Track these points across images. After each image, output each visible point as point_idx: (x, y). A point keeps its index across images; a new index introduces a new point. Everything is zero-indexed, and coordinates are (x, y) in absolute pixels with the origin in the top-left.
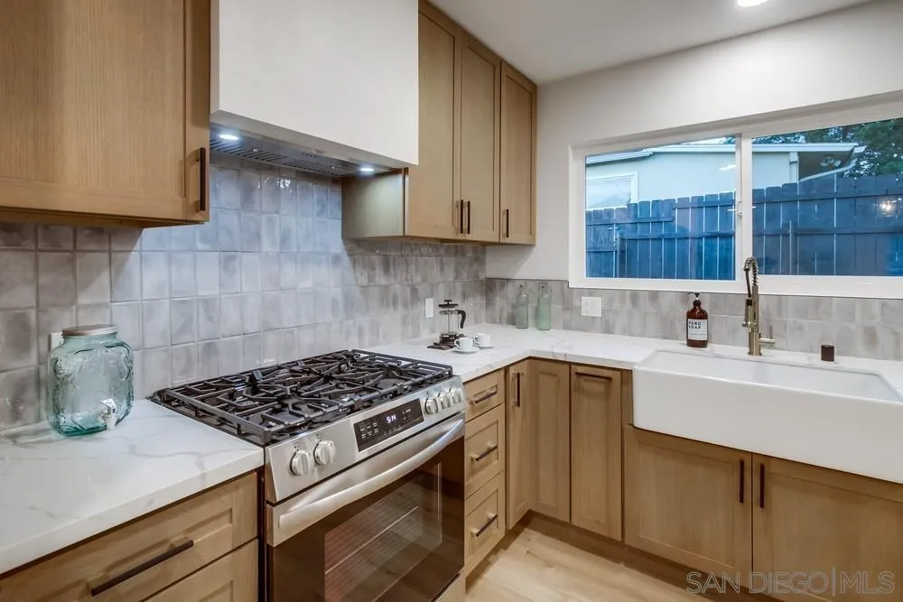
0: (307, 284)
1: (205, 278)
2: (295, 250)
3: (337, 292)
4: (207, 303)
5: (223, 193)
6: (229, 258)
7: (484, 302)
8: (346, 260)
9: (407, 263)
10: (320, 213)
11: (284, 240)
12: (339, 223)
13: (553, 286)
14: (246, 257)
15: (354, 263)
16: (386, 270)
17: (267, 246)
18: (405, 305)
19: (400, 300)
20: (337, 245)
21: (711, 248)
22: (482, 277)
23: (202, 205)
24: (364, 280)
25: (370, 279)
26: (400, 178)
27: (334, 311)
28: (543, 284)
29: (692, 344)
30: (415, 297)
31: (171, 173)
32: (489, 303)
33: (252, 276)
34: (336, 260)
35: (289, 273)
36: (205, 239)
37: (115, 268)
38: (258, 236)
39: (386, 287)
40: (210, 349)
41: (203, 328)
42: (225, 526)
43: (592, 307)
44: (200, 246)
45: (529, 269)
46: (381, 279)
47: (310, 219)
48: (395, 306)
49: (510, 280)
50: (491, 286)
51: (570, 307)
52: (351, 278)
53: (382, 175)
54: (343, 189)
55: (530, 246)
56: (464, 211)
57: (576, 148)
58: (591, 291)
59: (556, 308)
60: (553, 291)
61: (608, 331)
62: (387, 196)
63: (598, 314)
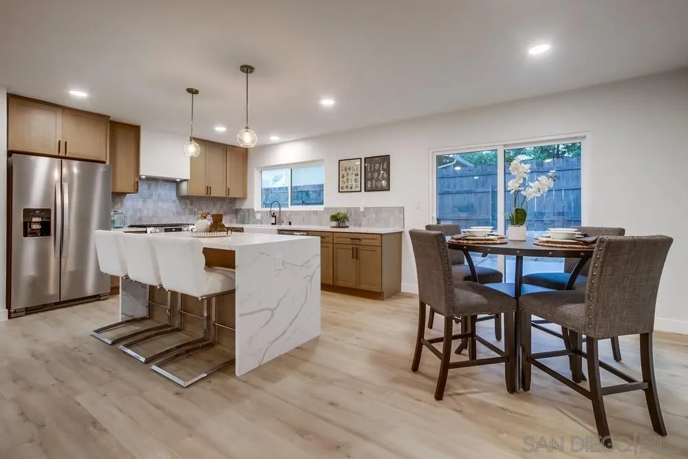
0: (166, 207)
1: (140, 204)
2: (162, 199)
3: (174, 209)
4: (140, 210)
5: (142, 186)
6: (145, 201)
7: (235, 216)
8: (177, 201)
9: (199, 202)
10: (170, 189)
11: (159, 196)
14: (149, 200)
16: (192, 204)
17: (155, 197)
20: (174, 197)
21: (298, 194)
22: (234, 208)
23: (137, 190)
24: (184, 207)
25: (186, 207)
26: (187, 182)
27: (174, 214)
28: (249, 210)
29: (273, 224)
31: (132, 185)
32: (237, 217)
33: (150, 204)
34: (174, 201)
35: (160, 204)
36: (139, 196)
37: (122, 202)
38: (152, 195)
39: (192, 209)
40: (140, 219)
41: (139, 215)
43: (258, 216)
44: (138, 198)
45: (246, 206)
46: (189, 206)
47: (167, 191)
48: (195, 214)
49: (241, 209)
50: (236, 212)
51: (254, 217)
52: (179, 206)
53: (182, 181)
54: (176, 183)
55: (244, 198)
56: (208, 189)
57: (258, 168)
58: (259, 212)
59: (251, 217)
60: (251, 212)
61: (262, 223)
62: (184, 186)
63: (260, 218)
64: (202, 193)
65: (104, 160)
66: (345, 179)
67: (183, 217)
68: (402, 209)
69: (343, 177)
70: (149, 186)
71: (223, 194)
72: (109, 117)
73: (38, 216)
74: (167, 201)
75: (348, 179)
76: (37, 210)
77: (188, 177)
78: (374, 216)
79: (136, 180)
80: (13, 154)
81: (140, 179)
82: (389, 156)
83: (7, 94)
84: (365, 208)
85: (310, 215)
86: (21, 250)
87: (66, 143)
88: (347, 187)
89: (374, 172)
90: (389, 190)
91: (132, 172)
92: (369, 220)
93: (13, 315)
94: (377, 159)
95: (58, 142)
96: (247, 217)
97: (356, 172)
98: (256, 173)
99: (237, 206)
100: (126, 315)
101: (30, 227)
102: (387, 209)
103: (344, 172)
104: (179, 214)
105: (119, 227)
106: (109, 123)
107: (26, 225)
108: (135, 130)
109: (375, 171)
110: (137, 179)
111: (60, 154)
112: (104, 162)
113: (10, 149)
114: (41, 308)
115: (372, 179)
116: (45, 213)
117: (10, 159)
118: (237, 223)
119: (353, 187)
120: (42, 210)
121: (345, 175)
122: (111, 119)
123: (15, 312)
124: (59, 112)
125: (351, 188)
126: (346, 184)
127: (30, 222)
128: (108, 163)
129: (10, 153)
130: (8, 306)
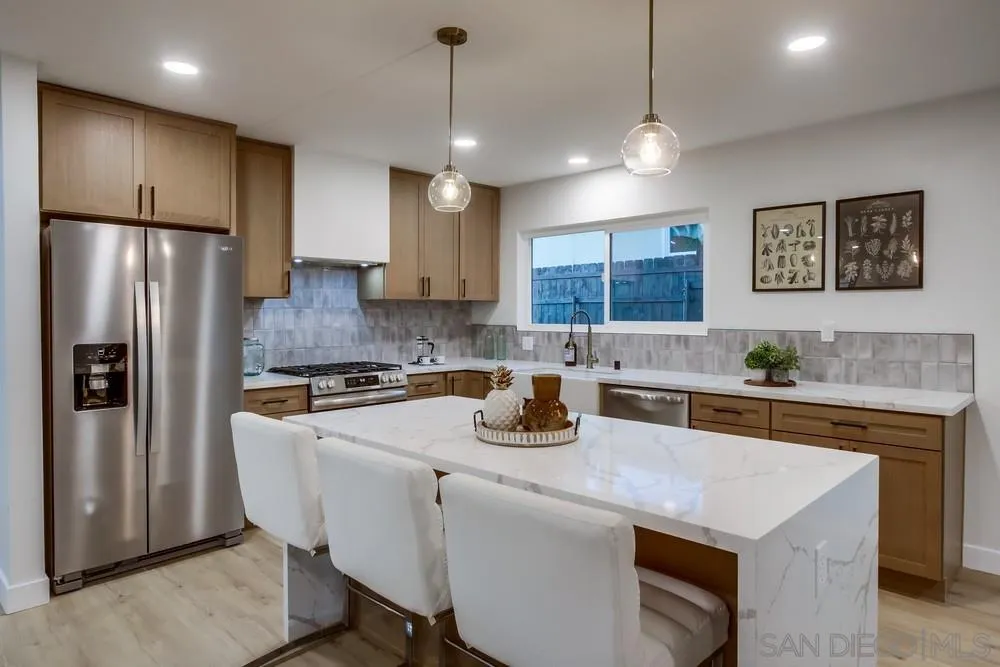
0: (337, 325)
1: (289, 321)
2: (330, 306)
3: (354, 329)
4: (290, 332)
5: (297, 282)
6: (298, 312)
7: (470, 342)
8: (360, 312)
9: (402, 313)
10: (344, 286)
11: (325, 302)
12: (356, 291)
13: (508, 330)
14: (307, 310)
15: (365, 313)
16: (387, 316)
17: (317, 304)
18: (401, 339)
19: (397, 336)
20: (355, 304)
22: (468, 323)
23: (289, 292)
24: (372, 324)
25: (376, 323)
26: (382, 269)
27: (353, 340)
28: (503, 329)
30: (408, 335)
31: (278, 281)
32: (474, 344)
33: (309, 320)
34: (354, 311)
35: (328, 319)
36: (288, 303)
38: (312, 300)
39: (388, 328)
40: (291, 353)
41: (288, 343)
42: (295, 401)
43: (528, 344)
44: (286, 305)
45: (496, 318)
46: (383, 322)
47: (339, 291)
48: (393, 340)
49: (485, 326)
50: (474, 331)
51: (517, 344)
52: (363, 322)
53: (372, 267)
54: (358, 272)
55: (493, 302)
56: (425, 283)
57: (523, 233)
58: (528, 333)
59: (510, 345)
60: (508, 333)
61: (536, 359)
62: (376, 278)
63: (531, 348)
64: (411, 290)
65: (225, 225)
66: (774, 257)
67: (371, 347)
68: (966, 342)
69: (766, 251)
70: (307, 278)
71: (452, 295)
72: (234, 127)
73: (102, 361)
74: (340, 311)
75: (781, 258)
76: (100, 346)
77: (386, 259)
78: (868, 355)
79: (286, 270)
80: (52, 220)
81: (293, 264)
82: (921, 193)
83: (39, 82)
84: (838, 334)
85: (668, 345)
86: (71, 440)
87: (153, 188)
88: (779, 277)
89: (868, 239)
90: (920, 285)
91: (279, 252)
92: (849, 365)
93: (58, 589)
94: (878, 202)
95: (137, 188)
96: (501, 342)
97: (808, 238)
98: (521, 244)
99: (476, 318)
100: (299, 619)
101: (87, 386)
102: (913, 338)
103: (769, 239)
104: (362, 339)
105: (253, 375)
106: (234, 143)
107: (80, 380)
108: (283, 154)
109: (871, 234)
110: (288, 266)
111: (142, 217)
112: (226, 232)
113: (47, 207)
114: (113, 569)
115: (862, 255)
116: (116, 352)
117: (46, 231)
118: (475, 356)
119: (799, 278)
120: (109, 348)
121: (773, 248)
122: (239, 132)
123: (62, 581)
124: (139, 119)
125: (792, 280)
126: (777, 270)
127: (88, 375)
128: (233, 233)
129: (46, 218)
130: (50, 570)
